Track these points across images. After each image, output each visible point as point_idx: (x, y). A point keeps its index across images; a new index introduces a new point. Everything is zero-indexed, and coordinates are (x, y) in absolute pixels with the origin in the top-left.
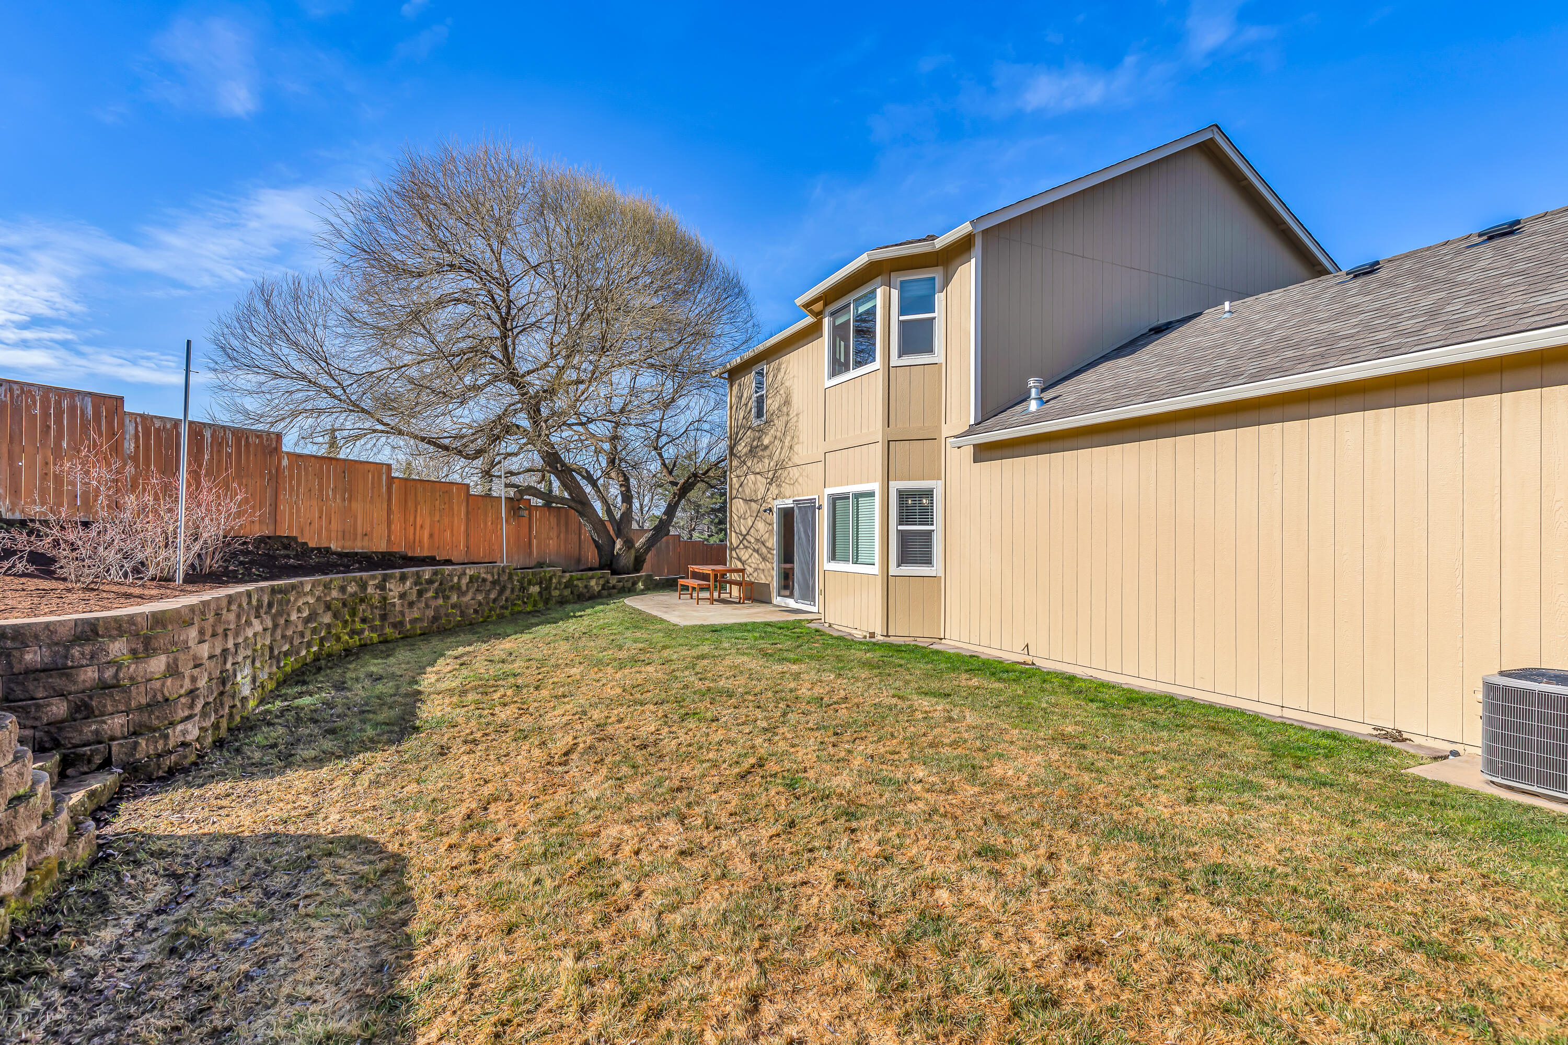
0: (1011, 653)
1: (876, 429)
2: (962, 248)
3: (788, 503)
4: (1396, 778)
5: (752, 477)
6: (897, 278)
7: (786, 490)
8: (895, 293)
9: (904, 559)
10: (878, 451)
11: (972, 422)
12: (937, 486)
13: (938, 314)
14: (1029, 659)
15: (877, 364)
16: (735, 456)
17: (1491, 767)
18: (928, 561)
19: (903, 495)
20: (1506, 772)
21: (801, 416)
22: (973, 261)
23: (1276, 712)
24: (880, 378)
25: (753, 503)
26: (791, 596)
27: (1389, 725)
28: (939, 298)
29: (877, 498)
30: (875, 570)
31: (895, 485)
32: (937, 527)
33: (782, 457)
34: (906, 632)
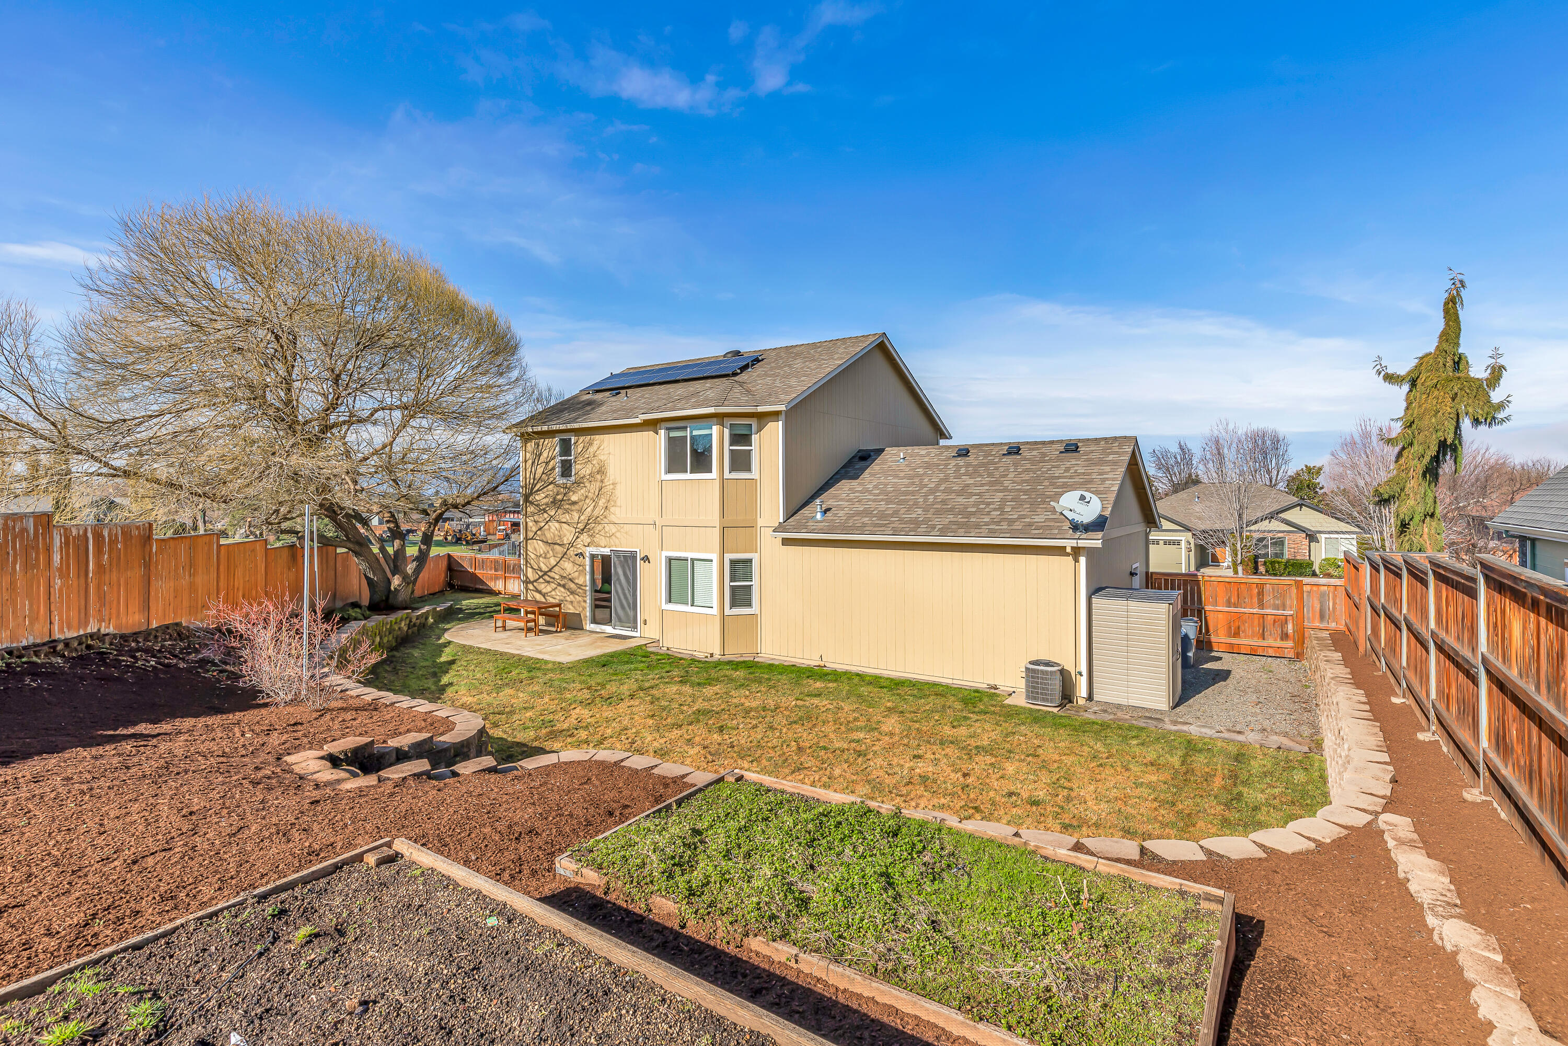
0: (807, 658)
1: (713, 516)
2: (775, 415)
3: (606, 551)
4: (1003, 706)
5: (557, 525)
6: (728, 422)
7: (598, 539)
8: (727, 432)
9: (733, 604)
10: (716, 533)
11: (781, 521)
12: (755, 557)
13: (754, 447)
14: (822, 664)
15: (714, 474)
16: (532, 503)
17: (1028, 697)
18: (749, 605)
19: (733, 562)
20: (1035, 698)
21: (618, 486)
22: (780, 423)
23: (950, 681)
24: (717, 485)
25: (556, 546)
26: (608, 622)
27: (992, 683)
28: (754, 438)
29: (715, 565)
30: (715, 611)
31: (728, 557)
32: (755, 583)
33: (596, 513)
34: (736, 651)
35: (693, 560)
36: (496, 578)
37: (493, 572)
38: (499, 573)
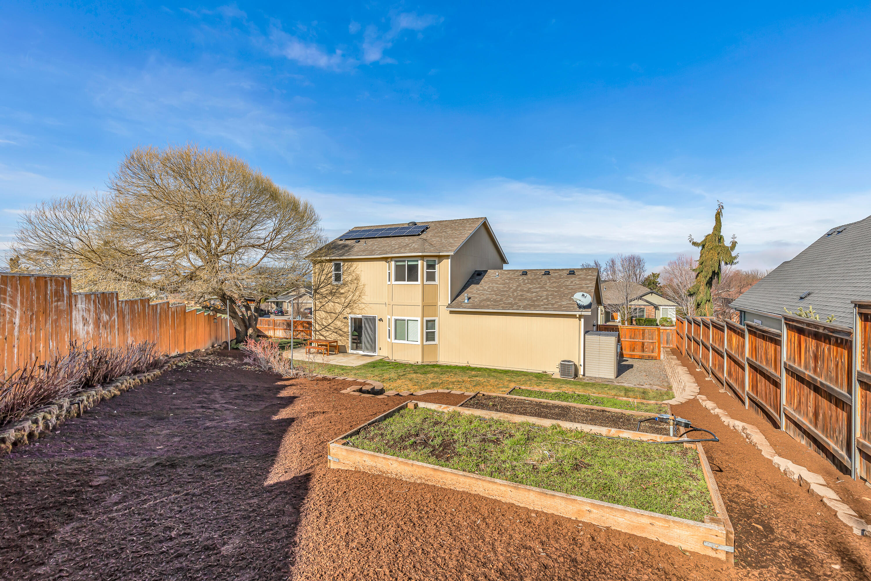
0: (462, 363)
1: (419, 301)
2: (447, 257)
3: (360, 316)
4: (552, 378)
5: (332, 304)
6: (426, 259)
7: (355, 310)
8: (425, 263)
9: (427, 340)
10: (420, 308)
11: (450, 303)
12: (437, 319)
13: (437, 270)
14: (468, 365)
15: (419, 282)
16: (318, 293)
17: (561, 375)
18: (434, 340)
19: (427, 321)
20: (563, 375)
21: (366, 286)
22: (449, 260)
23: (526, 370)
24: (420, 287)
25: (332, 314)
26: (361, 349)
27: (544, 370)
28: (437, 266)
29: (419, 323)
30: (419, 343)
31: (425, 319)
32: (436, 330)
33: (354, 298)
34: (429, 360)
35: (408, 320)
36: (269, 329)
37: (267, 326)
38: (271, 327)
